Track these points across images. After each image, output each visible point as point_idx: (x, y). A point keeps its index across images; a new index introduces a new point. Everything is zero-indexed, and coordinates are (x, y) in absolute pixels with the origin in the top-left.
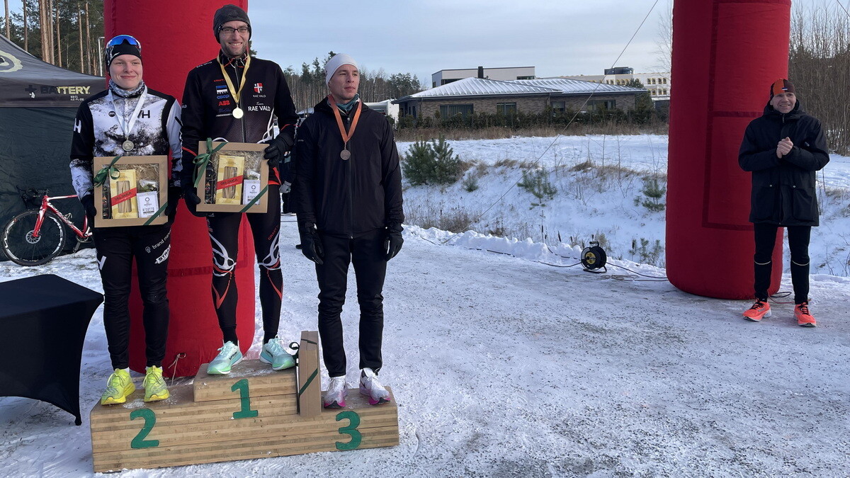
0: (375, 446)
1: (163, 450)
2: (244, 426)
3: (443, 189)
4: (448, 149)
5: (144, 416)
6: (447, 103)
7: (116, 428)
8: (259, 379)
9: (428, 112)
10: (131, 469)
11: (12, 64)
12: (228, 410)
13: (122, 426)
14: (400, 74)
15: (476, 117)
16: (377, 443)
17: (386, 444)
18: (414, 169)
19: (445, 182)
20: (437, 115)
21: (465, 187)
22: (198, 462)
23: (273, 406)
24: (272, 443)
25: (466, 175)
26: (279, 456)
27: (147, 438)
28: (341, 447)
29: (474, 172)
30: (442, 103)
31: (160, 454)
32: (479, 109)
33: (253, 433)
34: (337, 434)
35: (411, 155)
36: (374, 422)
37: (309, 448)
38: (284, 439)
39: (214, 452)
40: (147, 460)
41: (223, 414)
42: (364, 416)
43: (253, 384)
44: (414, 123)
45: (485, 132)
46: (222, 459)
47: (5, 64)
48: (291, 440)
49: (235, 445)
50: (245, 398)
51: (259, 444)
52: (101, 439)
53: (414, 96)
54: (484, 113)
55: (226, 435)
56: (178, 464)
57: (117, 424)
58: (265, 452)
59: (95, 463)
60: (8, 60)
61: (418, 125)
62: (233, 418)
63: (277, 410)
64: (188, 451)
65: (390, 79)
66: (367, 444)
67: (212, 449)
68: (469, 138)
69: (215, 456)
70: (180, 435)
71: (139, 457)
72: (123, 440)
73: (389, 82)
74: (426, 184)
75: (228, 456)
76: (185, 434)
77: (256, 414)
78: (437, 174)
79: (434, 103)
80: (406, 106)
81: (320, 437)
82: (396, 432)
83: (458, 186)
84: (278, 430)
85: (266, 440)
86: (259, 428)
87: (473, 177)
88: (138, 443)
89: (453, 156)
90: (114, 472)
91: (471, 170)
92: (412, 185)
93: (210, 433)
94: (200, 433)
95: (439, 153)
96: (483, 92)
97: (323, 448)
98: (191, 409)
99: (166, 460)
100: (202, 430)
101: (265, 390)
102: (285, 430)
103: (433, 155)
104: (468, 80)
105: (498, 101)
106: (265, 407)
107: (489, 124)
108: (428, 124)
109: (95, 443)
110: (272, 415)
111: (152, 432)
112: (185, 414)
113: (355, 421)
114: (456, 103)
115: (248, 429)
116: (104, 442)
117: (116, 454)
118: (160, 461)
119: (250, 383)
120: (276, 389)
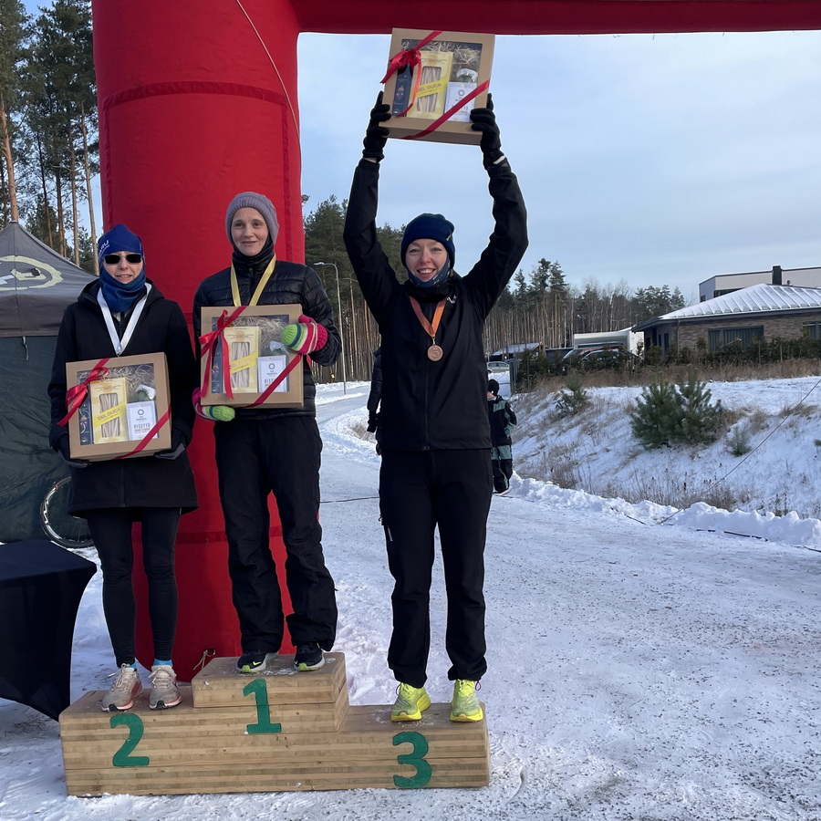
0: (452, 784)
1: (155, 770)
2: (263, 744)
3: (694, 453)
4: (704, 392)
5: (127, 723)
6: (720, 326)
7: (93, 738)
8: (279, 679)
9: (687, 341)
10: (115, 794)
11: (49, 276)
12: (239, 721)
13: (101, 736)
14: (651, 288)
15: (764, 345)
16: (455, 781)
17: (469, 784)
18: (649, 424)
19: (697, 442)
20: (701, 344)
21: (730, 449)
22: (202, 791)
23: (301, 719)
24: (303, 771)
25: (732, 430)
26: (312, 791)
27: (134, 754)
28: (403, 784)
29: (746, 426)
30: (711, 327)
31: (151, 776)
32: (771, 332)
33: (275, 755)
34: (395, 763)
35: (644, 401)
36: (448, 749)
37: (356, 781)
38: (320, 766)
39: (223, 779)
40: (135, 782)
41: (232, 727)
42: (434, 740)
43: (272, 687)
44: (663, 358)
45: (778, 367)
46: (234, 789)
47: (42, 277)
48: (329, 768)
49: (253, 770)
50: (263, 706)
51: (284, 772)
52: (75, 751)
53: (666, 317)
54: (778, 339)
55: (237, 756)
56: (176, 791)
57: (93, 732)
58: (294, 783)
59: (69, 783)
60: (45, 272)
61: (669, 360)
62: (247, 733)
63: (307, 725)
64: (187, 775)
65: (635, 296)
66: (439, 781)
67: (221, 773)
68: (750, 377)
69: (224, 784)
70: (175, 752)
71: (124, 779)
72: (102, 755)
73: (635, 301)
74: (668, 446)
75: (242, 785)
76: (184, 751)
77: (277, 729)
78: (685, 430)
79: (698, 327)
80: (655, 334)
81: (371, 767)
82: (483, 767)
83: (718, 447)
84: (311, 753)
85: (294, 767)
86: (282, 749)
87: (744, 433)
88: (121, 759)
89: (712, 402)
90: (92, 797)
91: (741, 423)
92: (646, 449)
93: (217, 751)
94: (203, 751)
95: (687, 397)
96: (780, 306)
97: (376, 782)
98: (189, 717)
99: (159, 785)
100: (205, 746)
101: (291, 696)
102: (320, 754)
103: (679, 401)
104: (757, 287)
105: (805, 319)
106: (291, 720)
107: (785, 354)
108: (684, 360)
109: (66, 756)
110: (301, 731)
111: (139, 746)
112: (182, 723)
113: (421, 748)
114: (734, 325)
115: (268, 749)
116: (77, 756)
117: (94, 772)
118: (152, 786)
119: (268, 685)
120: (305, 696)
